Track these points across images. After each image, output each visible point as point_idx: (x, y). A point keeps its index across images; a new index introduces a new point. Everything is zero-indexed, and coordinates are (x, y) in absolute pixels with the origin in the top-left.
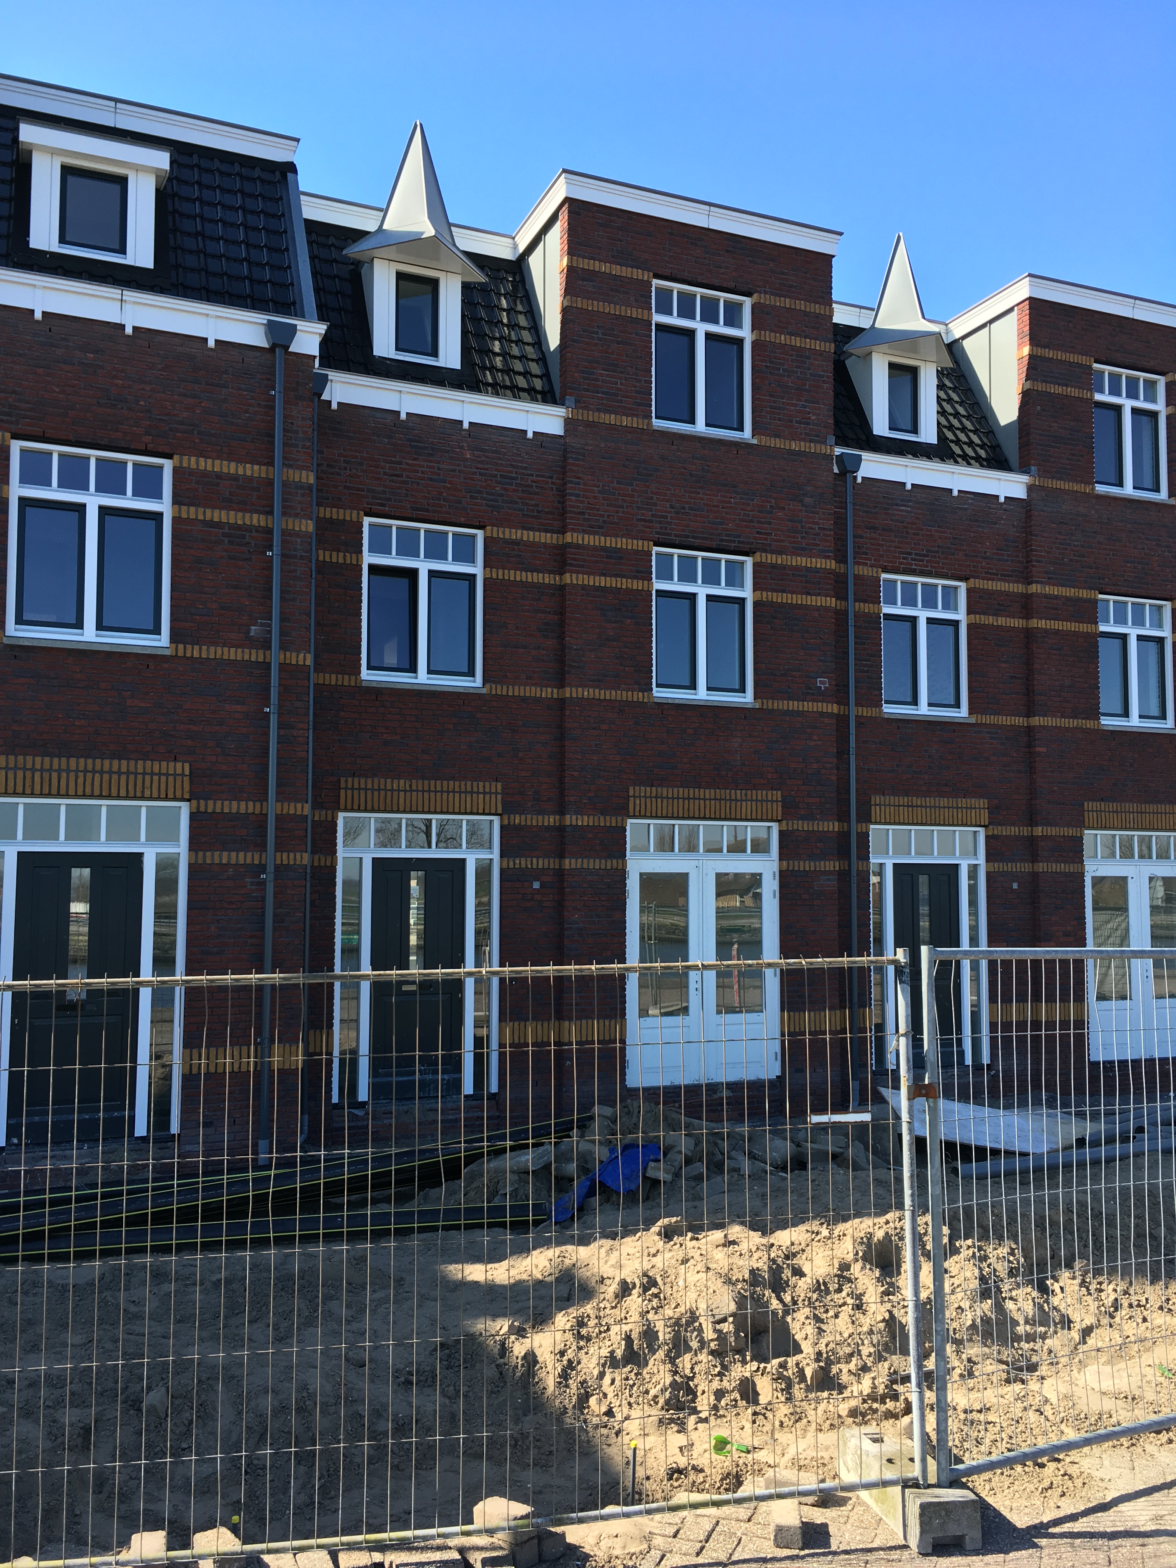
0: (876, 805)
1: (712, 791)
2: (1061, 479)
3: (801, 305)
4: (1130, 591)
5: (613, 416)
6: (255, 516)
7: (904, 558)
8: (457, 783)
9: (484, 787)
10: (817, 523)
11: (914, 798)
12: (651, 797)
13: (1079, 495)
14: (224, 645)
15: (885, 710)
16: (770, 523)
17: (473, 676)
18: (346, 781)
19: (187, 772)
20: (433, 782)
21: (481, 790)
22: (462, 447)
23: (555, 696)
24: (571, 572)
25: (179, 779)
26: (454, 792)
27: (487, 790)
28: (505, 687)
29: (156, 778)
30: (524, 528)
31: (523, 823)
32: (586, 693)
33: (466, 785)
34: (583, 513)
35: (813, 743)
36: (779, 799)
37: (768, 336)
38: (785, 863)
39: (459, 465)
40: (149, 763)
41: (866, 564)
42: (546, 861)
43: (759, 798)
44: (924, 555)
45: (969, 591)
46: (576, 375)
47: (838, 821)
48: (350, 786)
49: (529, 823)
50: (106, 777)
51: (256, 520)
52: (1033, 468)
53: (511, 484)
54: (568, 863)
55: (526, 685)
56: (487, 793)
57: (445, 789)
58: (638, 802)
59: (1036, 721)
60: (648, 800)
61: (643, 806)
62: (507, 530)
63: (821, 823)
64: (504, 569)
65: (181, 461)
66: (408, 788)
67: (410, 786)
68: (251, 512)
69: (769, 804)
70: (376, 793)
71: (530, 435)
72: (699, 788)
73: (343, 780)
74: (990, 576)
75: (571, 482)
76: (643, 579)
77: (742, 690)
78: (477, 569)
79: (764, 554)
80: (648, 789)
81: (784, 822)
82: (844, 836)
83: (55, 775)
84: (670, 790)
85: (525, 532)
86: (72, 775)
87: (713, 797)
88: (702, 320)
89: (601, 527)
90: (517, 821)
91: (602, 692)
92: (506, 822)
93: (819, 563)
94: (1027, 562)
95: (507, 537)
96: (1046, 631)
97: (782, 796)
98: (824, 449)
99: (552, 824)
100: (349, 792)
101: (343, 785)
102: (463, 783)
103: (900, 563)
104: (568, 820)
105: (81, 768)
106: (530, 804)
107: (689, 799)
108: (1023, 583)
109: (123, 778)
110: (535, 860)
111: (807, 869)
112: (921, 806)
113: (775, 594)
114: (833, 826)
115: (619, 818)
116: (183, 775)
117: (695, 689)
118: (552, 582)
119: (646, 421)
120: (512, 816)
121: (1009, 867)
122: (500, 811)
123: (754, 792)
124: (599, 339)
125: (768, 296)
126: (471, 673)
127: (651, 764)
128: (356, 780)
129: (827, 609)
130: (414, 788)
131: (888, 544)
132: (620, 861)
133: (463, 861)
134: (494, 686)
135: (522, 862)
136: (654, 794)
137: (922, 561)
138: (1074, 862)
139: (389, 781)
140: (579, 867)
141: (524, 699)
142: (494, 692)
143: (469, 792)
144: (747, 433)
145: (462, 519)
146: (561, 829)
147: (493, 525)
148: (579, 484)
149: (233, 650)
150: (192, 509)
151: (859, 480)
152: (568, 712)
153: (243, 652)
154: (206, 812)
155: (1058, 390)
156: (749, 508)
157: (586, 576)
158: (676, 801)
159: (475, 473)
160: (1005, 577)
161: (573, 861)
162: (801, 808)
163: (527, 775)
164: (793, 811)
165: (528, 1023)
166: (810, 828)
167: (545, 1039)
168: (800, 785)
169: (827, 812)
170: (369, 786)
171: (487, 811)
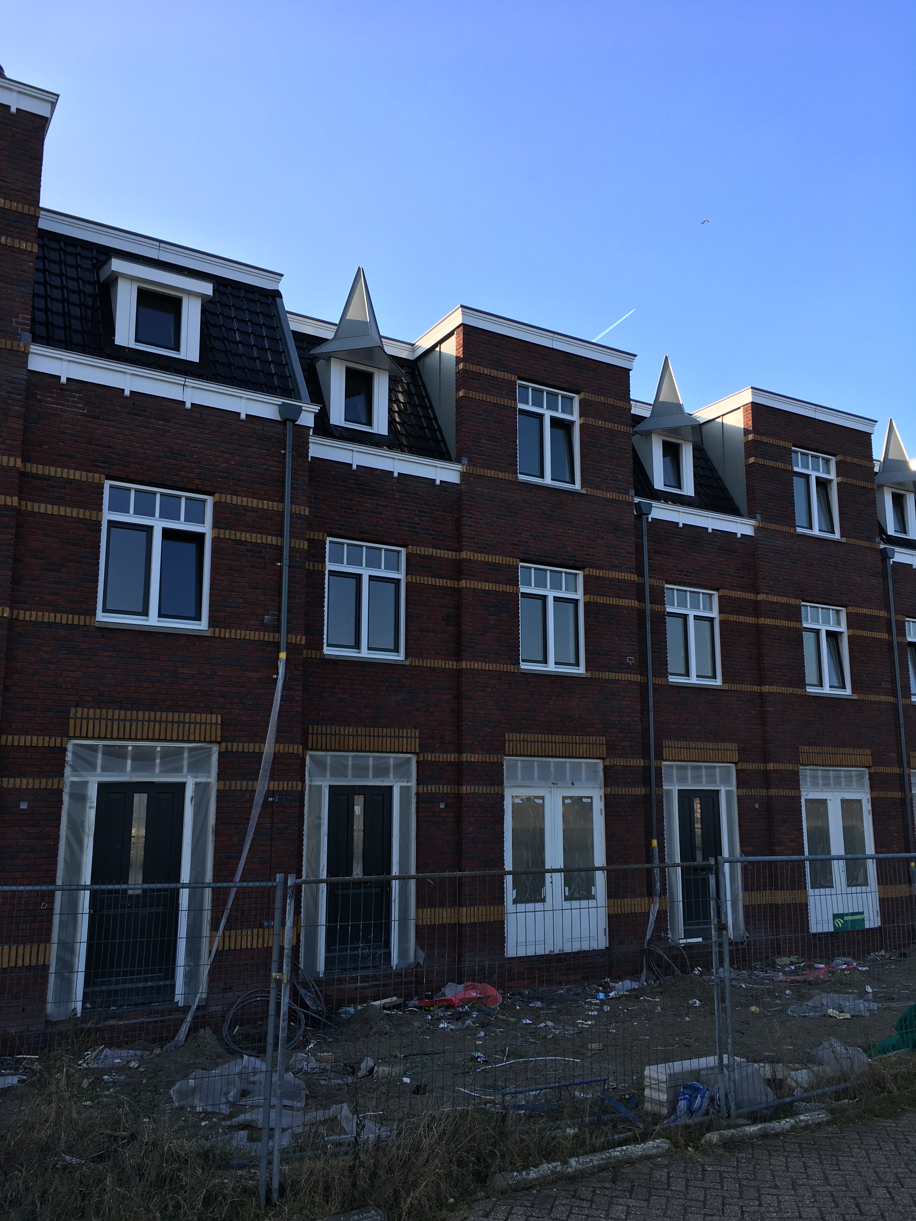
0: (666, 747)
1: (560, 736)
2: (775, 523)
3: (611, 401)
4: (821, 600)
5: (493, 472)
6: (269, 537)
7: (679, 574)
8: (389, 730)
9: (407, 733)
10: (624, 549)
11: (691, 743)
12: (520, 741)
13: (786, 534)
14: (247, 630)
15: (670, 680)
16: (594, 548)
17: (398, 652)
18: (313, 728)
19: (219, 722)
20: (372, 729)
21: (405, 735)
22: (392, 490)
23: (455, 667)
24: (466, 579)
25: (214, 727)
26: (386, 736)
27: (409, 735)
28: (421, 660)
29: (198, 726)
30: (434, 547)
31: (433, 760)
32: (476, 665)
34: (474, 538)
35: (625, 703)
36: (604, 743)
37: (591, 421)
38: (609, 789)
39: (391, 503)
40: (193, 715)
41: (655, 578)
42: (449, 787)
43: (591, 742)
44: (692, 573)
45: (720, 597)
46: (469, 443)
47: (643, 759)
48: (315, 732)
49: (437, 760)
50: (163, 725)
51: (271, 540)
52: (758, 515)
53: (425, 516)
54: (465, 789)
55: (435, 659)
56: (409, 737)
57: (381, 734)
58: (511, 744)
59: (766, 689)
60: (518, 743)
61: (515, 747)
62: (423, 549)
63: (631, 760)
64: (420, 575)
65: (220, 498)
66: (355, 734)
67: (357, 732)
68: (267, 534)
69: (598, 746)
70: (333, 737)
71: (438, 482)
72: (552, 734)
73: (310, 727)
74: (733, 588)
75: (466, 516)
76: (513, 585)
77: (577, 664)
78: (401, 575)
79: (591, 570)
80: (518, 735)
81: (608, 760)
82: (646, 770)
83: (128, 724)
84: (533, 736)
85: (435, 550)
86: (140, 723)
87: (561, 741)
88: (548, 408)
89: (485, 548)
90: (429, 758)
91: (487, 665)
92: (422, 759)
93: (627, 576)
94: (756, 579)
95: (423, 553)
96: (770, 626)
97: (606, 741)
98: (628, 498)
99: (453, 760)
100: (315, 736)
101: (310, 731)
102: (393, 730)
103: (677, 577)
104: (466, 757)
105: (147, 718)
106: (437, 746)
107: (545, 742)
108: (754, 593)
109: (176, 726)
110: (441, 787)
111: (624, 793)
112: (695, 748)
113: (598, 597)
114: (640, 762)
115: (499, 756)
116: (216, 723)
117: (546, 663)
118: (452, 586)
119: (514, 476)
120: (426, 755)
121: (753, 792)
122: (418, 751)
123: (588, 737)
124: (483, 419)
125: (590, 395)
126: (396, 650)
127: (519, 717)
128: (320, 727)
129: (632, 608)
130: (359, 733)
131: (669, 564)
132: (500, 787)
133: (391, 787)
134: (413, 660)
135: (433, 789)
136: (522, 739)
137: (690, 576)
138: (794, 789)
139: (342, 728)
140: (472, 791)
141: (434, 670)
142: (413, 664)
143: (397, 737)
144: (577, 486)
145: (393, 540)
146: (459, 765)
147: (413, 545)
148: (471, 517)
149: (252, 632)
150: (227, 531)
151: (650, 520)
152: (464, 679)
153: (259, 634)
154: (232, 751)
155: (772, 464)
156: (581, 537)
157: (476, 582)
158: (536, 744)
159: (401, 508)
160: (743, 589)
161: (469, 787)
162: (618, 749)
163: (436, 724)
164: (613, 751)
165: (437, 909)
166: (625, 764)
167: (449, 921)
168: (617, 732)
169: (635, 752)
170: (329, 732)
171: (409, 751)
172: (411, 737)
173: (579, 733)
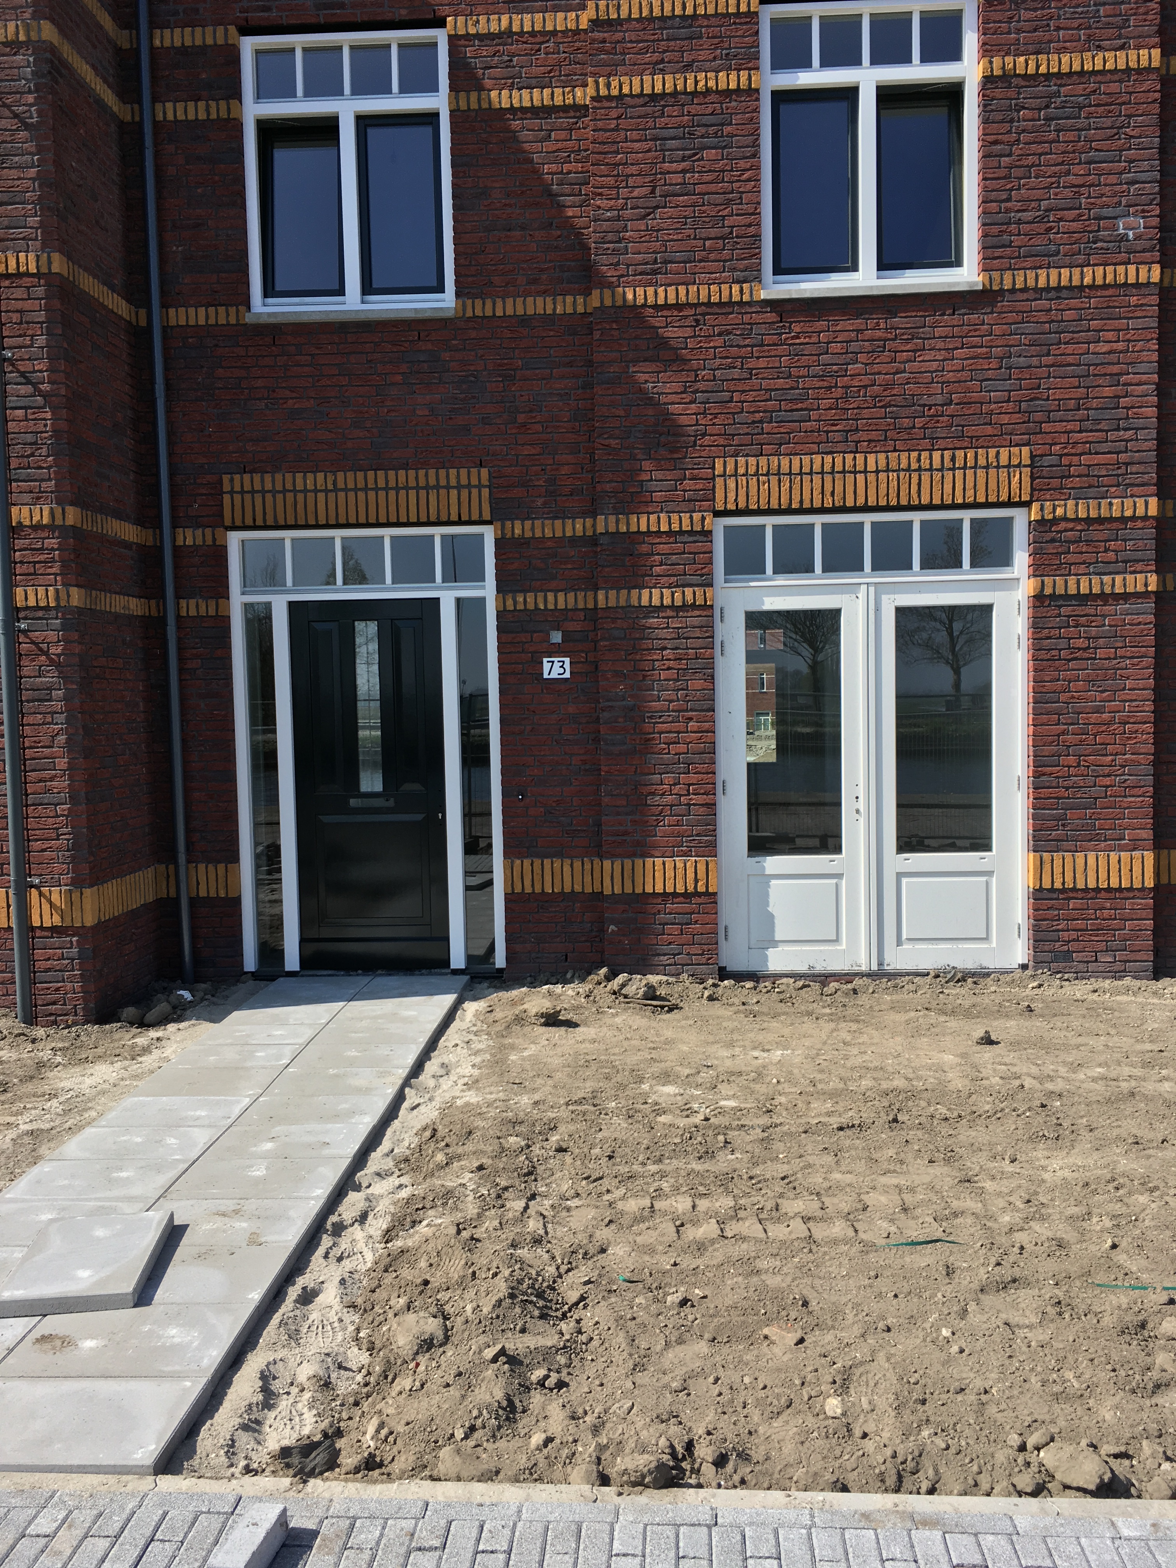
1: (882, 455)
8: (412, 473)
9: (458, 476)
12: (758, 475)
17: (440, 290)
18: (232, 480)
20: (371, 474)
21: (453, 482)
23: (581, 310)
24: (598, 76)
26: (407, 488)
27: (464, 482)
28: (489, 303)
30: (515, 10)
31: (528, 534)
33: (426, 475)
36: (1026, 462)
42: (571, 596)
43: (979, 462)
47: (1156, 496)
48: (237, 488)
49: (538, 534)
54: (605, 599)
55: (526, 294)
56: (464, 487)
57: (392, 484)
58: (731, 484)
60: (753, 482)
61: (742, 492)
62: (484, 18)
63: (1117, 502)
64: (482, 90)
66: (330, 487)
67: (335, 483)
69: (1003, 472)
70: (280, 497)
73: (226, 478)
76: (742, 70)
77: (955, 259)
78: (440, 99)
80: (752, 461)
84: (796, 460)
99: (579, 533)
100: (237, 498)
101: (226, 487)
102: (422, 473)
104: (604, 523)
106: (540, 502)
107: (833, 473)
110: (550, 596)
115: (697, 516)
117: (856, 270)
120: (508, 524)
122: (487, 516)
127: (758, 416)
128: (247, 477)
130: (340, 485)
133: (437, 602)
134: (469, 302)
135: (529, 600)
136: (763, 470)
139: (299, 476)
140: (622, 603)
141: (524, 320)
142: (469, 313)
143: (433, 487)
146: (591, 542)
147: (459, 14)
152: (597, 335)
157: (625, 79)
158: (807, 478)
161: (612, 593)
162: (1073, 476)
163: (533, 451)
164: (1055, 482)
165: (547, 862)
166: (1093, 514)
167: (578, 888)
168: (1071, 432)
169: (1132, 481)
170: (268, 486)
171: (465, 517)
172: (469, 486)
173: (941, 443)
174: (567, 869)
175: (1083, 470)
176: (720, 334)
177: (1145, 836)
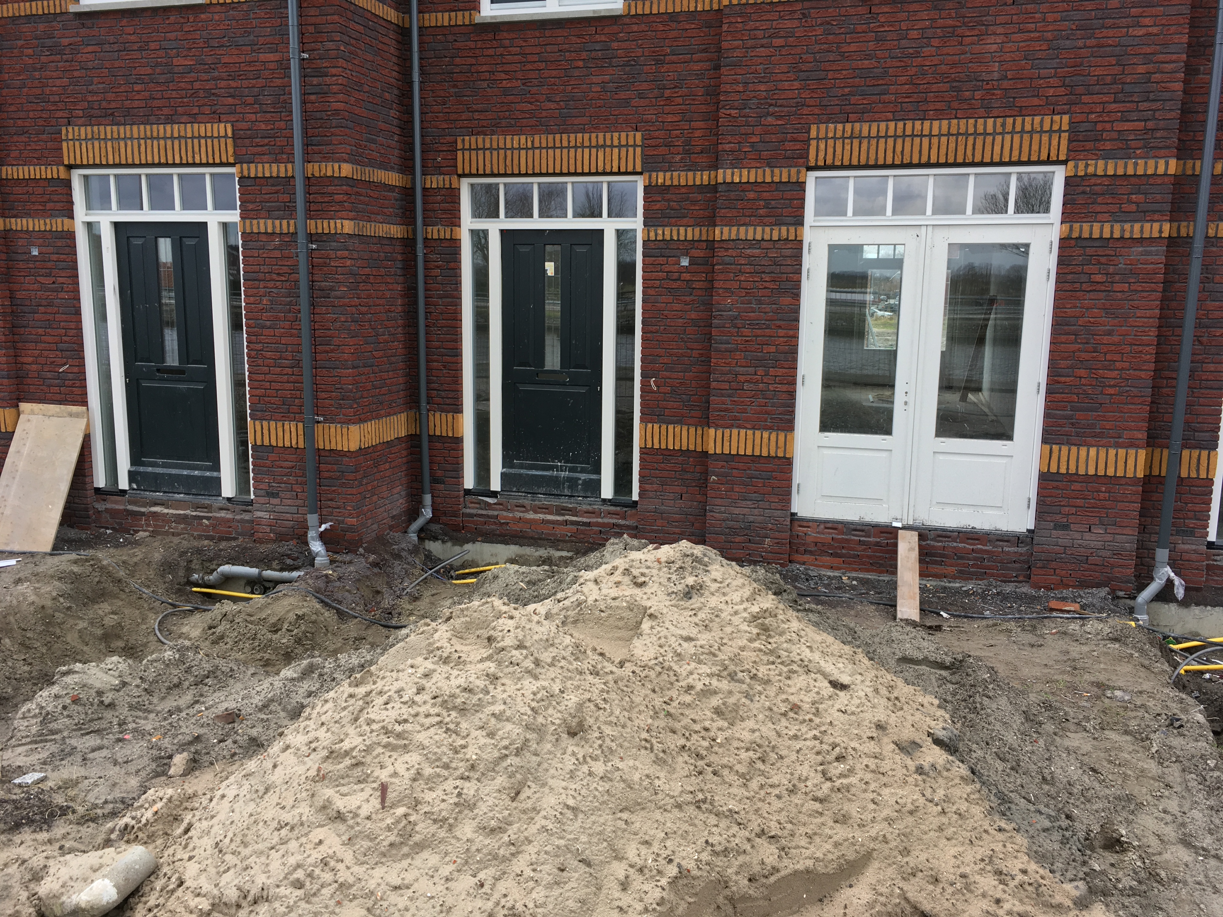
8: (587, 136)
9: (619, 139)
12: (843, 138)
18: (463, 141)
19: (230, 134)
20: (558, 136)
21: (616, 143)
25: (223, 140)
26: (583, 147)
27: (624, 142)
29: (203, 142)
31: (668, 183)
33: (597, 137)
35: (1140, 32)
36: (1065, 127)
40: (196, 126)
42: (697, 230)
43: (1028, 128)
47: (1179, 158)
48: (467, 146)
49: (676, 183)
50: (162, 143)
54: (719, 233)
56: (623, 146)
57: (572, 144)
58: (822, 146)
60: (839, 144)
61: (830, 151)
66: (529, 145)
67: (533, 142)
69: (1045, 137)
70: (495, 153)
72: (923, 119)
73: (459, 139)
80: (840, 126)
82: (1184, 182)
83: (122, 144)
84: (874, 126)
86: (136, 143)
90: (660, 181)
92: (651, 183)
97: (1071, 123)
100: (467, 154)
101: (460, 146)
102: (594, 135)
104: (721, 176)
105: (142, 135)
106: (678, 158)
107: (904, 136)
109: (176, 143)
110: (682, 230)
111: (1107, 235)
114: (1166, 166)
115: (794, 170)
116: (226, 136)
120: (657, 175)
122: (639, 169)
123: (1019, 120)
127: (847, 90)
128: (473, 139)
130: (537, 144)
132: (792, 229)
133: (602, 232)
135: (666, 233)
136: (848, 134)
139: (509, 138)
140: (733, 237)
142: (633, 12)
143: (601, 146)
146: (713, 189)
152: (725, 27)
154: (249, 177)
158: (882, 141)
161: (726, 229)
162: (1106, 140)
163: (676, 119)
164: (1089, 145)
165: (671, 427)
166: (1120, 172)
167: (692, 447)
168: (1107, 102)
169: (1156, 144)
170: (488, 145)
171: (623, 170)
172: (627, 145)
173: (995, 112)
174: (685, 433)
175: (1115, 135)
176: (821, 24)
177: (1140, 436)
